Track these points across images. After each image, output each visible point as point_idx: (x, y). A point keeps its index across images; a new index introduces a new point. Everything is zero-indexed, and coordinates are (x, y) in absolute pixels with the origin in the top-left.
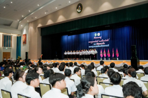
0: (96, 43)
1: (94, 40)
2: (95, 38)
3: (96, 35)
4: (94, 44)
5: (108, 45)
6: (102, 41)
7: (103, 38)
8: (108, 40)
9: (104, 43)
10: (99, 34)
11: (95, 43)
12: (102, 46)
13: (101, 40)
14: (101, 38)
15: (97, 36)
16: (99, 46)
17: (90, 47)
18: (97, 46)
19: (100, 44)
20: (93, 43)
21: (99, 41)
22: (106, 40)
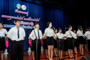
1: (16, 14)
6: (30, 19)
8: (38, 20)
12: (29, 27)
13: (27, 17)
14: (27, 13)
15: (21, 10)
19: (27, 23)
20: (13, 20)
21: (25, 19)
22: (36, 19)
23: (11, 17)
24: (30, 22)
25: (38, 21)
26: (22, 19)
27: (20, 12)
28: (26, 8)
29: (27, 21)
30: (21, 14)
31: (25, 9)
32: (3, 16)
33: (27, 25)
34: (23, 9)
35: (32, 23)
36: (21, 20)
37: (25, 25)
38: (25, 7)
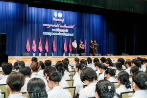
1: (53, 22)
2: (54, 19)
3: (56, 14)
4: (53, 30)
6: (65, 26)
9: (67, 31)
11: (54, 28)
13: (62, 25)
15: (58, 18)
16: (60, 34)
17: (45, 33)
18: (57, 34)
19: (62, 30)
20: (51, 28)
22: (71, 26)
23: (50, 25)
24: (65, 29)
25: (73, 27)
26: (58, 27)
27: (57, 20)
29: (62, 28)
32: (44, 25)
33: (62, 32)
37: (61, 32)
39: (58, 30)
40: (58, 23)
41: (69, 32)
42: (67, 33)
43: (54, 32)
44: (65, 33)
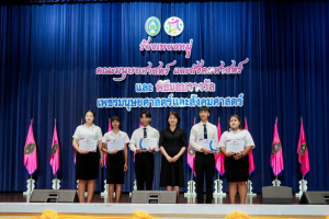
0: (152, 79)
2: (145, 45)
3: (152, 25)
4: (140, 87)
5: (238, 101)
6: (198, 68)
7: (201, 52)
8: (235, 69)
9: (208, 85)
10: (175, 26)
11: (144, 79)
12: (194, 101)
13: (188, 63)
17: (102, 103)
18: (157, 103)
19: (184, 87)
20: (133, 79)
21: (177, 71)
22: (228, 64)
23: (125, 71)
24: (199, 78)
25: (238, 71)
26: (165, 73)
27: (159, 47)
28: (182, 28)
29: (186, 78)
30: (162, 52)
31: (178, 33)
33: (186, 95)
34: (173, 34)
35: (208, 82)
36: (163, 78)
37: (177, 95)
38: (181, 22)
39: (163, 85)
40: (165, 57)
41: (220, 92)
42: (210, 94)
43: (143, 95)
44: (200, 94)
